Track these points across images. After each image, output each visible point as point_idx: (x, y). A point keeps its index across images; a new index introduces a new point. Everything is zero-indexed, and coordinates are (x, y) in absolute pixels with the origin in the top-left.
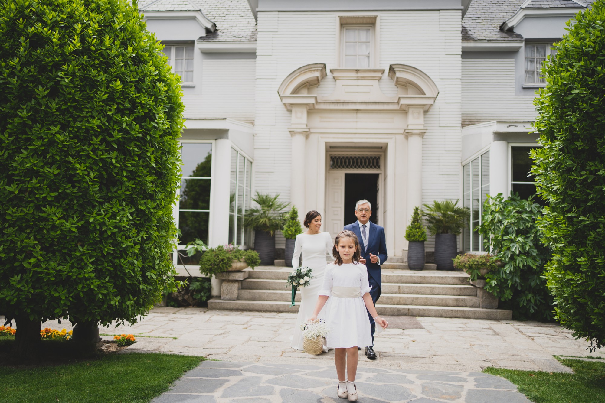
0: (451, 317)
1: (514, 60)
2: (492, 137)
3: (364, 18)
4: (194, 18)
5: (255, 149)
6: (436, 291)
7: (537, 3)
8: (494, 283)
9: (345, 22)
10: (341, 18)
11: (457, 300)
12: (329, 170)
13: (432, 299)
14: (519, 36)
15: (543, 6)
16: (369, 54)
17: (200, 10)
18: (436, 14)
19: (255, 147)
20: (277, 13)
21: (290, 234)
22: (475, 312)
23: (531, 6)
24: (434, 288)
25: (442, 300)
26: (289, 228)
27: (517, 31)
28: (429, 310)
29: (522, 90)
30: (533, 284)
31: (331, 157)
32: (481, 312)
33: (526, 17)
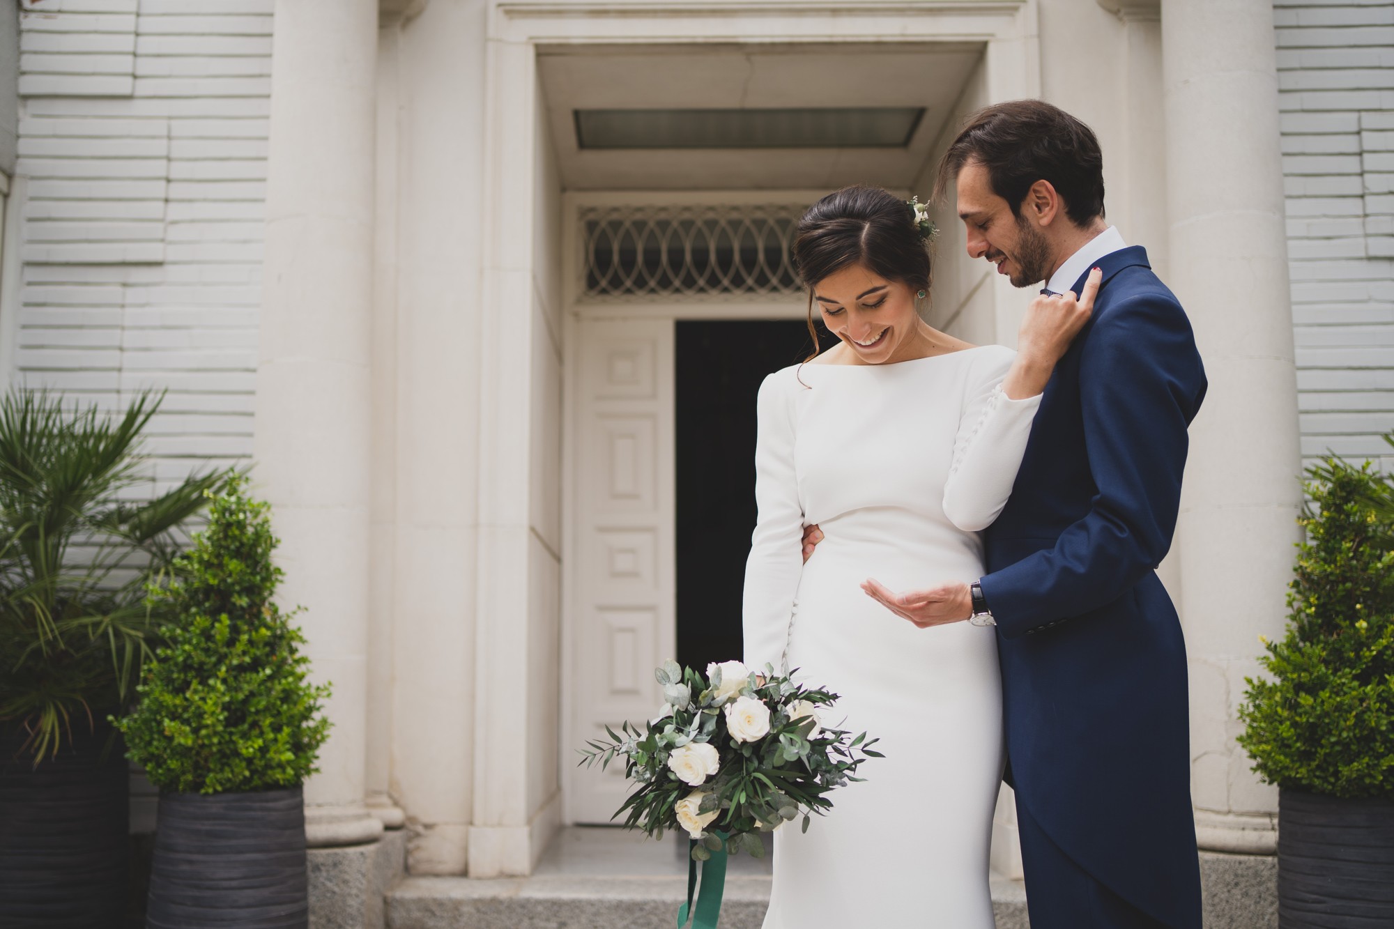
5: (26, 97)
12: (579, 301)
19: (28, 85)
21: (184, 752)
26: (181, 689)
31: (591, 226)
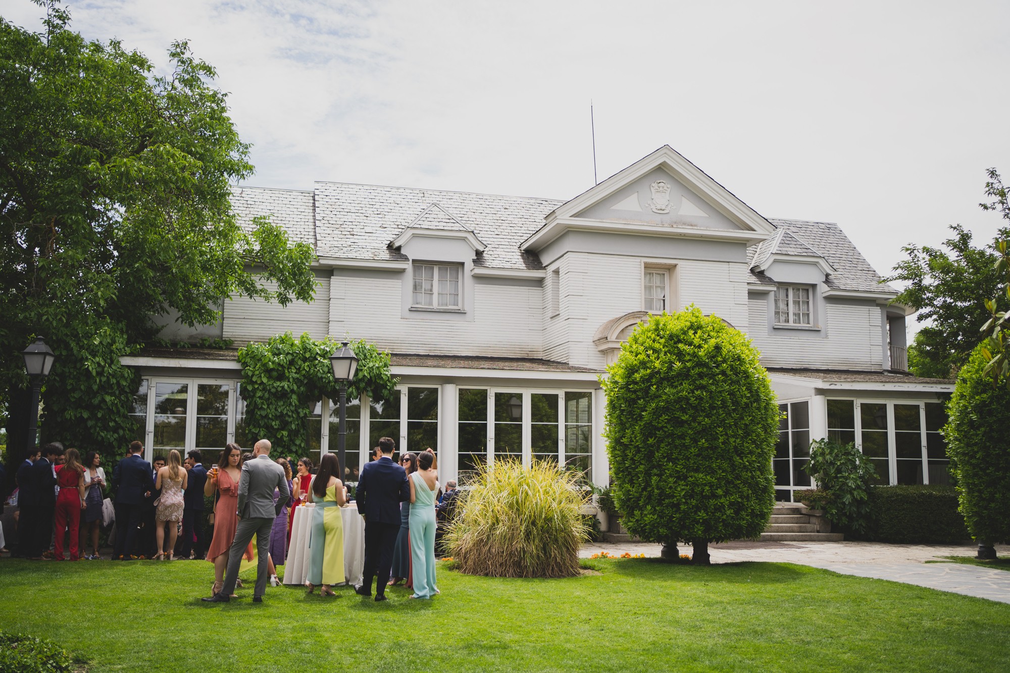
0: (801, 541)
1: (766, 301)
2: (813, 391)
3: (665, 264)
4: (464, 239)
6: (780, 520)
7: (784, 249)
8: (834, 511)
9: (649, 266)
10: (645, 263)
11: (800, 527)
13: (782, 526)
14: (770, 279)
15: (789, 253)
16: (664, 297)
17: (473, 232)
18: (725, 265)
20: (587, 254)
22: (818, 536)
23: (780, 252)
24: (778, 518)
25: (790, 527)
27: (767, 274)
28: (786, 535)
29: (772, 330)
30: (863, 511)
32: (823, 536)
33: (775, 261)
